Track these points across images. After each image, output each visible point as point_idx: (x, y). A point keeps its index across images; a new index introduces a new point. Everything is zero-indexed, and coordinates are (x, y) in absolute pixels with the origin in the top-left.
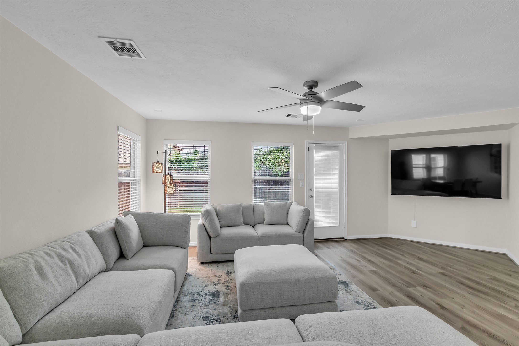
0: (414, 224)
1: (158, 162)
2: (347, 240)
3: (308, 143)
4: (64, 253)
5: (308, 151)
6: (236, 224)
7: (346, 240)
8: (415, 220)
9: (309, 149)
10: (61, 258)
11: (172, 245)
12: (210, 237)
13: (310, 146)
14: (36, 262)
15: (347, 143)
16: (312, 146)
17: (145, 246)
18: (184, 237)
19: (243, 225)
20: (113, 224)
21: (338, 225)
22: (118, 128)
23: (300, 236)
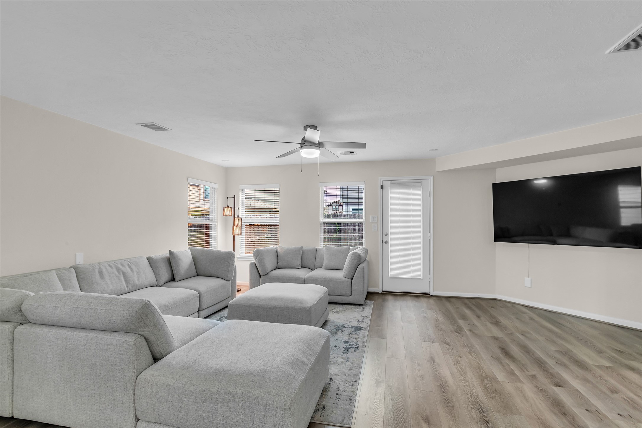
0: (527, 282)
1: (228, 206)
2: (433, 296)
3: (381, 181)
4: (121, 267)
5: (382, 190)
6: (292, 266)
7: (431, 296)
8: (528, 277)
9: (382, 187)
10: (118, 269)
11: (216, 276)
12: (260, 276)
13: (385, 184)
14: (100, 268)
15: (432, 178)
16: (386, 184)
17: (197, 275)
18: (226, 271)
19: (301, 267)
20: (168, 255)
21: (421, 277)
22: (188, 179)
23: (347, 282)
